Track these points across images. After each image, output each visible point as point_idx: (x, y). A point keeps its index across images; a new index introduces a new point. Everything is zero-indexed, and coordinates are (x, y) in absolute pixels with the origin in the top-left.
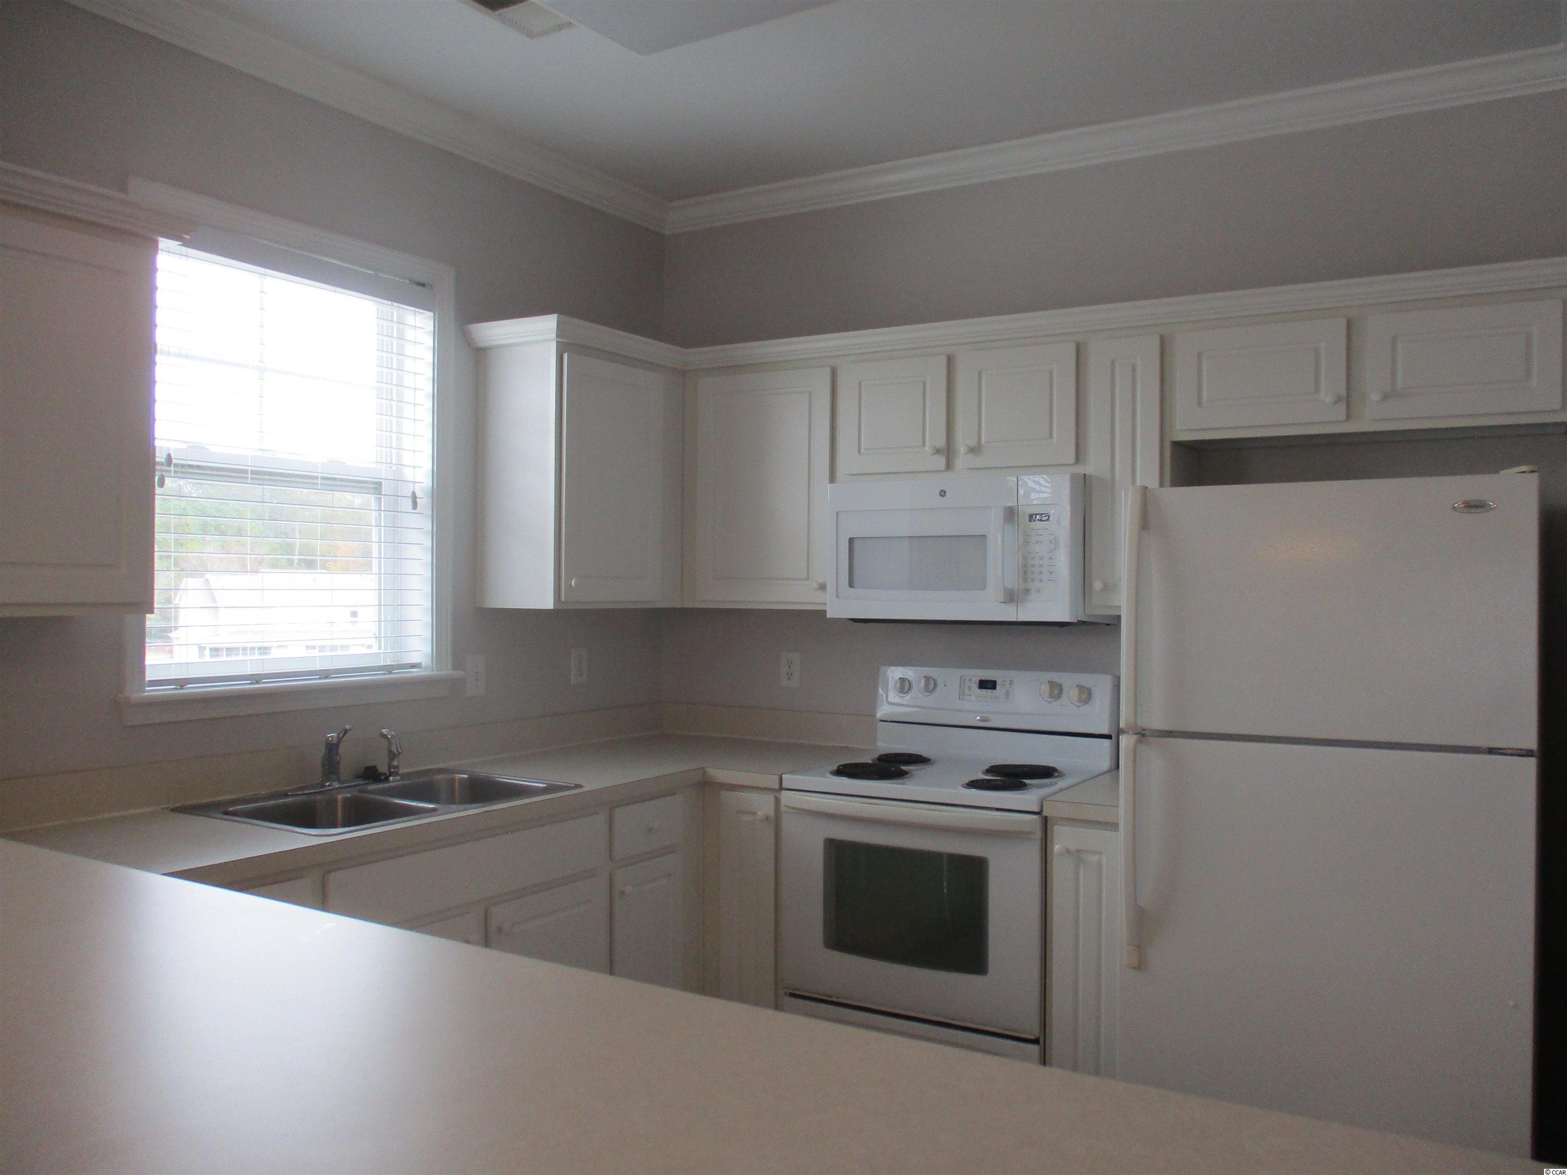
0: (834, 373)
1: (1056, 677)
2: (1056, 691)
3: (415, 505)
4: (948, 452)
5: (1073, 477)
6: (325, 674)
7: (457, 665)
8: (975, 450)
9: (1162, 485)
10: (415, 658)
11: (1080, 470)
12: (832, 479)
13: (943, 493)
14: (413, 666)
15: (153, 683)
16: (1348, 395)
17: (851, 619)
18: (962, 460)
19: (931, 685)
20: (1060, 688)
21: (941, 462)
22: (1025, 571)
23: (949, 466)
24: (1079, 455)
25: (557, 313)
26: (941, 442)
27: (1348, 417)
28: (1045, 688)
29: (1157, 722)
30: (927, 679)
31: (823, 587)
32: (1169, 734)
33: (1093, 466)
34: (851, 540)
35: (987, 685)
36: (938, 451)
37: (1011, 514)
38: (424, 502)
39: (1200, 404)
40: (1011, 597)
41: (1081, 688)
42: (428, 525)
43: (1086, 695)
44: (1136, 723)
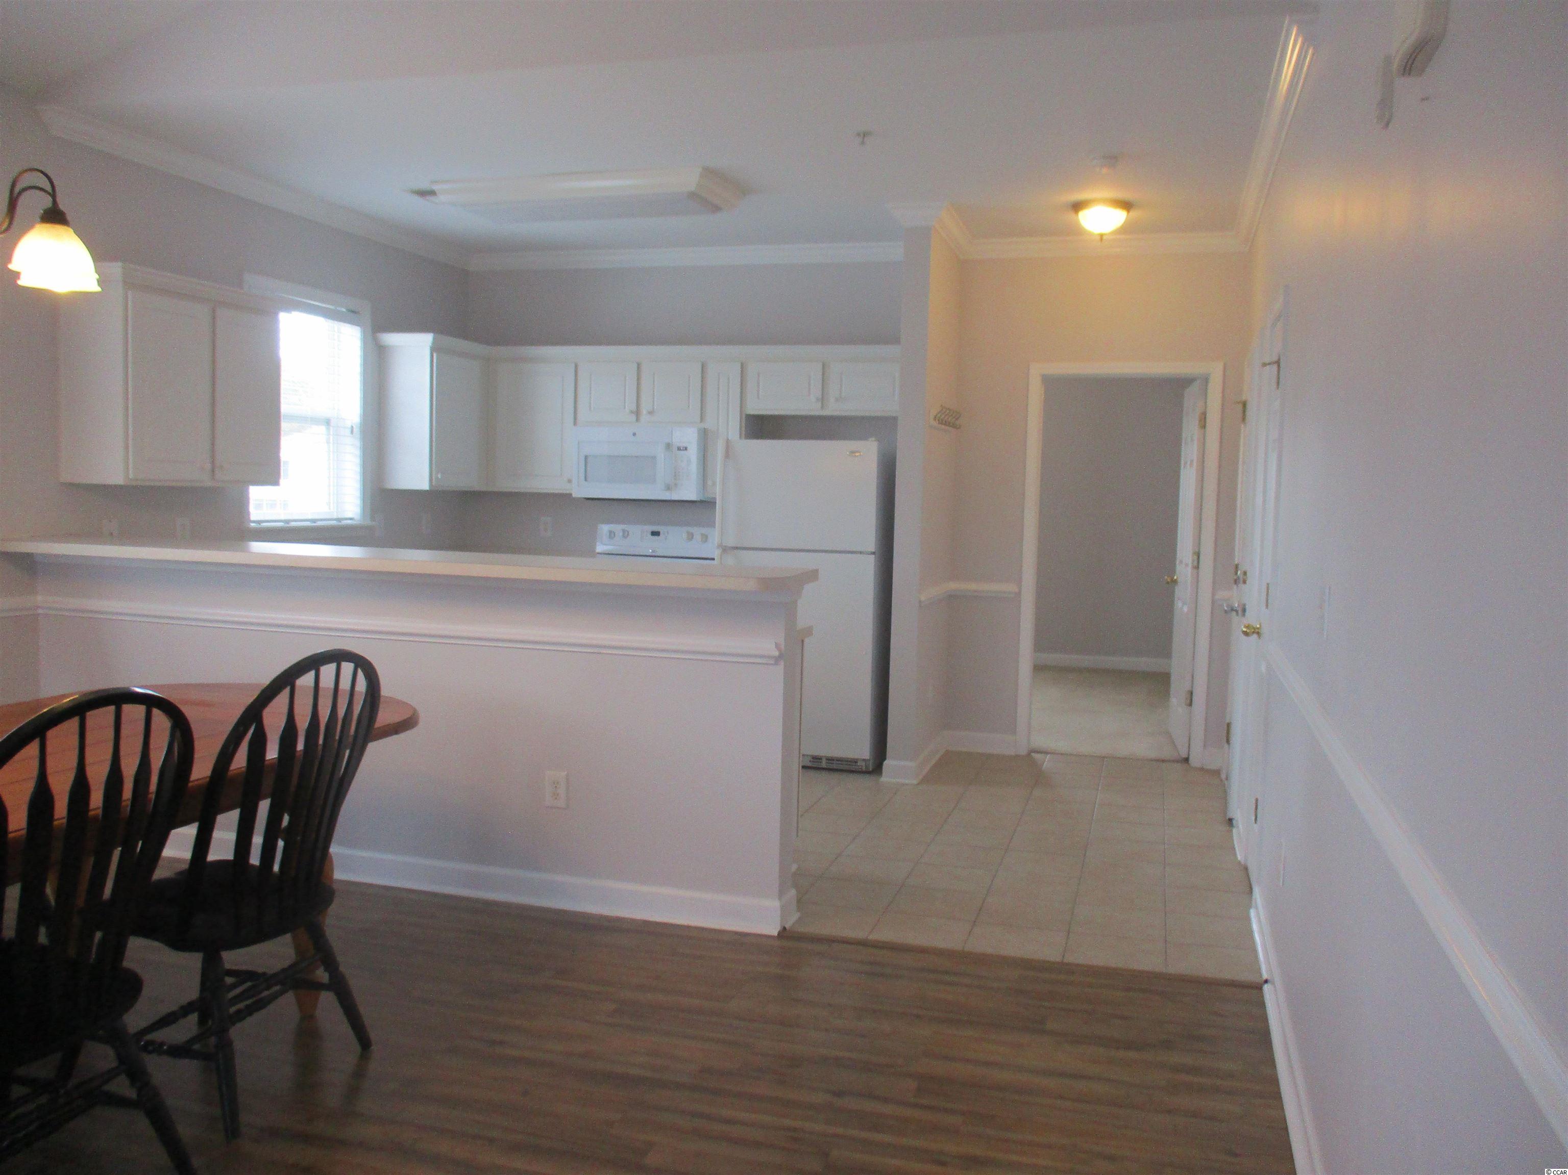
0: (576, 366)
1: (691, 529)
2: (691, 536)
3: (352, 432)
4: (637, 413)
5: (699, 430)
6: (314, 521)
7: (373, 518)
8: (651, 413)
9: (740, 437)
10: (350, 515)
11: (703, 425)
12: (575, 423)
13: (634, 434)
14: (351, 519)
15: (254, 522)
16: (823, 397)
17: (585, 498)
18: (644, 416)
19: (625, 534)
20: (692, 535)
21: (634, 418)
22: (676, 476)
23: (638, 420)
24: (702, 419)
25: (432, 332)
26: (634, 408)
27: (822, 407)
28: (685, 536)
29: (731, 542)
30: (624, 531)
31: (570, 481)
32: (737, 548)
33: (709, 424)
34: (586, 457)
35: (655, 534)
36: (632, 412)
37: (668, 446)
38: (357, 430)
39: (758, 397)
40: (668, 488)
41: (702, 535)
42: (358, 443)
43: (705, 538)
44: (721, 543)
